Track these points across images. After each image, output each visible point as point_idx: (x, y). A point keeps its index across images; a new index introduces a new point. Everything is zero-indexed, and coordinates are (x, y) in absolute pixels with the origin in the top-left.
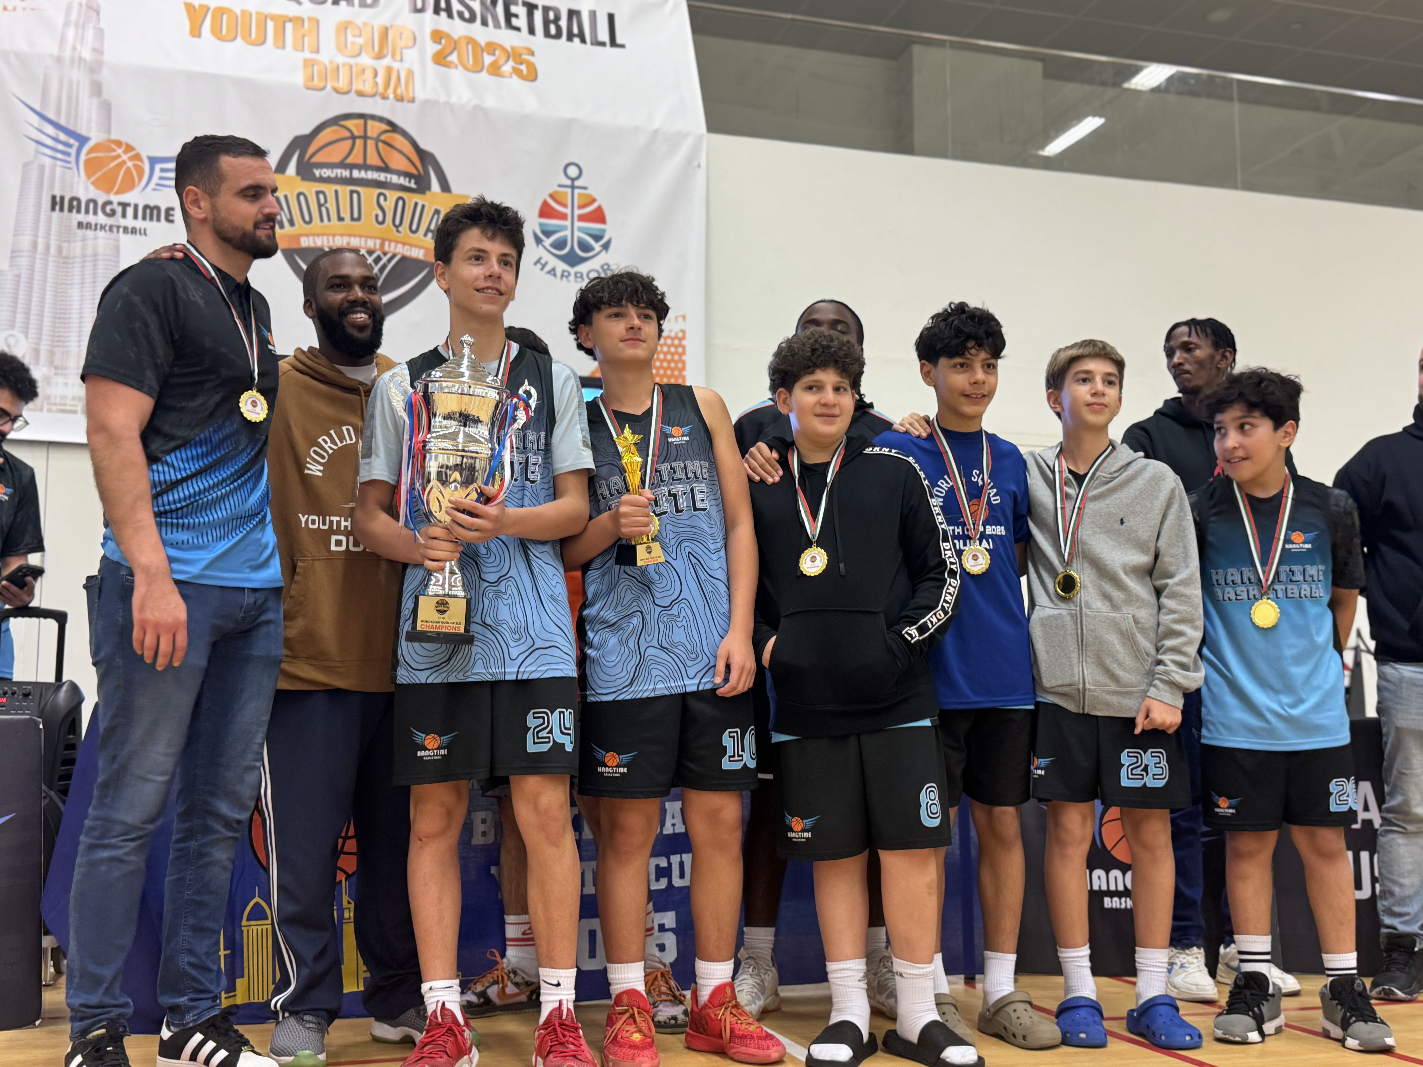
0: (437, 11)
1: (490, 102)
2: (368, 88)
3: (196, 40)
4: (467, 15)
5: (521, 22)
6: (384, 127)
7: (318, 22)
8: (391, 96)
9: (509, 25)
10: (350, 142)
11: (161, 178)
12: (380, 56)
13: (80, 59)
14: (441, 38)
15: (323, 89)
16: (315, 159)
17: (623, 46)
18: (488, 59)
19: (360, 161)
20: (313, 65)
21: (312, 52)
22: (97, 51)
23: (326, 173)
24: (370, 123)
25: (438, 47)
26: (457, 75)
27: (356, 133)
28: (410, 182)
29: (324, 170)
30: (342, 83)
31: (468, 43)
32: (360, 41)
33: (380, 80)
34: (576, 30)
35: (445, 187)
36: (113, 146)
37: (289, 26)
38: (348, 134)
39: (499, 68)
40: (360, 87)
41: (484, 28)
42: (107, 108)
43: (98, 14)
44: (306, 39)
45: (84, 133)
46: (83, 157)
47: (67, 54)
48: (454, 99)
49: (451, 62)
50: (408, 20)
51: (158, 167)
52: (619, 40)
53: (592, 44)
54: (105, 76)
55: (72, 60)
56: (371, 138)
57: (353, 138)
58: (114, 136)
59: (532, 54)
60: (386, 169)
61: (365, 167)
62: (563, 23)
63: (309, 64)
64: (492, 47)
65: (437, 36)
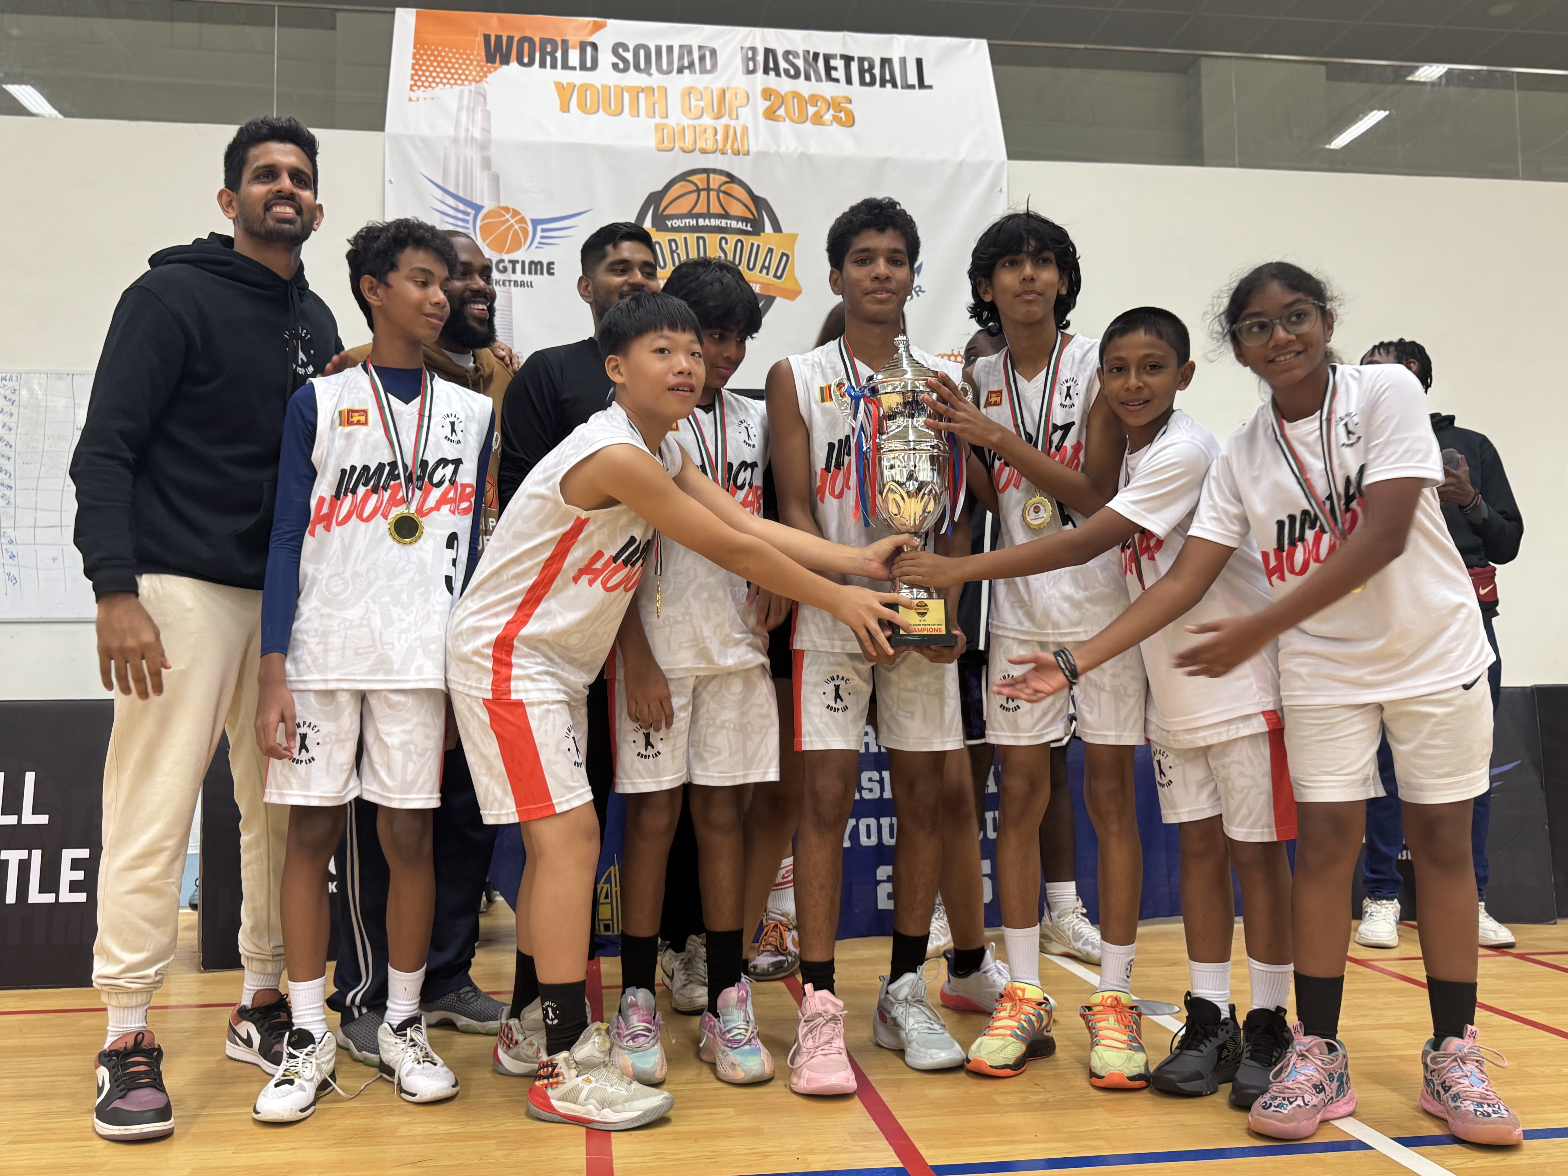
0: (766, 71)
1: (814, 149)
2: (710, 146)
3: (566, 114)
4: (792, 72)
5: (840, 74)
6: (724, 179)
7: (666, 89)
8: (730, 151)
9: (829, 78)
10: (696, 194)
11: (542, 237)
12: (718, 117)
13: (473, 138)
14: (770, 95)
15: (672, 149)
16: (668, 212)
17: (930, 87)
18: (811, 110)
19: (705, 211)
20: (663, 129)
21: (662, 118)
22: (486, 130)
23: (677, 223)
24: (712, 176)
25: (768, 103)
26: (785, 127)
27: (701, 187)
28: (746, 226)
29: (675, 221)
30: (688, 144)
31: (794, 98)
32: (702, 104)
33: (719, 137)
34: (888, 77)
35: (777, 228)
36: (503, 212)
37: (642, 96)
38: (694, 188)
39: (821, 117)
40: (703, 145)
41: (808, 83)
42: (496, 180)
43: (485, 98)
44: (656, 106)
45: (479, 202)
46: (478, 224)
47: (462, 135)
48: (783, 149)
49: (779, 116)
50: (741, 81)
51: (539, 228)
52: (926, 83)
53: (902, 88)
54: (494, 152)
55: (466, 140)
56: (713, 190)
57: (698, 190)
58: (502, 204)
59: (850, 101)
60: (726, 216)
61: (709, 215)
62: (877, 71)
63: (659, 128)
64: (814, 99)
65: (767, 93)
